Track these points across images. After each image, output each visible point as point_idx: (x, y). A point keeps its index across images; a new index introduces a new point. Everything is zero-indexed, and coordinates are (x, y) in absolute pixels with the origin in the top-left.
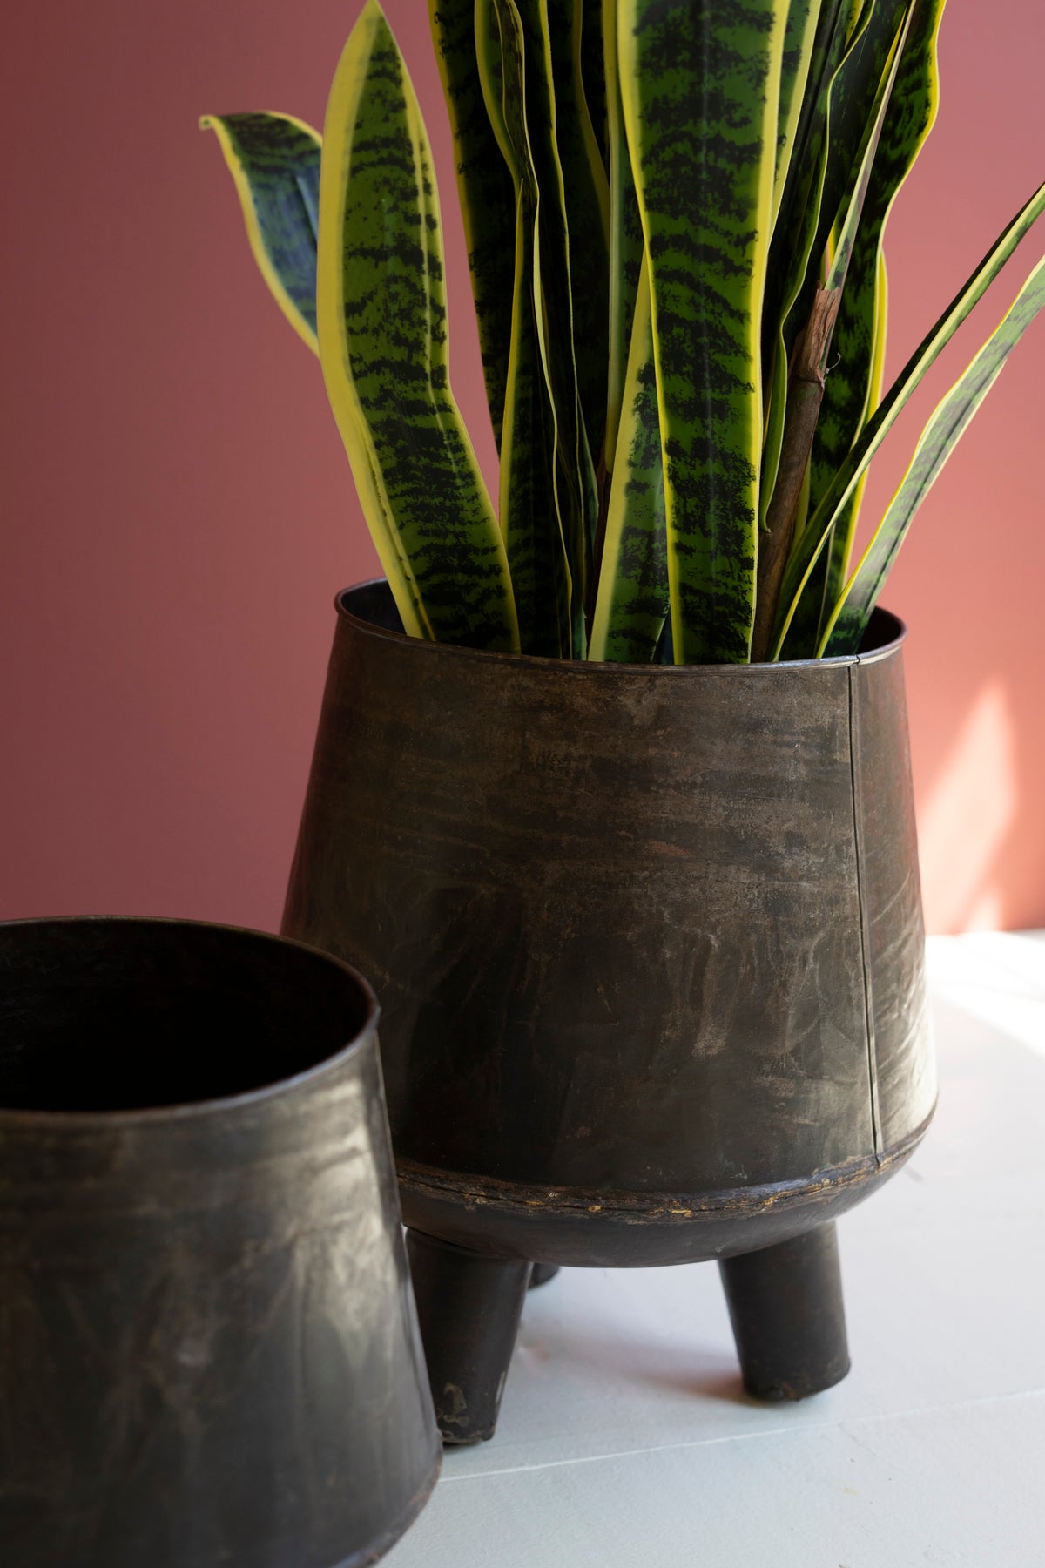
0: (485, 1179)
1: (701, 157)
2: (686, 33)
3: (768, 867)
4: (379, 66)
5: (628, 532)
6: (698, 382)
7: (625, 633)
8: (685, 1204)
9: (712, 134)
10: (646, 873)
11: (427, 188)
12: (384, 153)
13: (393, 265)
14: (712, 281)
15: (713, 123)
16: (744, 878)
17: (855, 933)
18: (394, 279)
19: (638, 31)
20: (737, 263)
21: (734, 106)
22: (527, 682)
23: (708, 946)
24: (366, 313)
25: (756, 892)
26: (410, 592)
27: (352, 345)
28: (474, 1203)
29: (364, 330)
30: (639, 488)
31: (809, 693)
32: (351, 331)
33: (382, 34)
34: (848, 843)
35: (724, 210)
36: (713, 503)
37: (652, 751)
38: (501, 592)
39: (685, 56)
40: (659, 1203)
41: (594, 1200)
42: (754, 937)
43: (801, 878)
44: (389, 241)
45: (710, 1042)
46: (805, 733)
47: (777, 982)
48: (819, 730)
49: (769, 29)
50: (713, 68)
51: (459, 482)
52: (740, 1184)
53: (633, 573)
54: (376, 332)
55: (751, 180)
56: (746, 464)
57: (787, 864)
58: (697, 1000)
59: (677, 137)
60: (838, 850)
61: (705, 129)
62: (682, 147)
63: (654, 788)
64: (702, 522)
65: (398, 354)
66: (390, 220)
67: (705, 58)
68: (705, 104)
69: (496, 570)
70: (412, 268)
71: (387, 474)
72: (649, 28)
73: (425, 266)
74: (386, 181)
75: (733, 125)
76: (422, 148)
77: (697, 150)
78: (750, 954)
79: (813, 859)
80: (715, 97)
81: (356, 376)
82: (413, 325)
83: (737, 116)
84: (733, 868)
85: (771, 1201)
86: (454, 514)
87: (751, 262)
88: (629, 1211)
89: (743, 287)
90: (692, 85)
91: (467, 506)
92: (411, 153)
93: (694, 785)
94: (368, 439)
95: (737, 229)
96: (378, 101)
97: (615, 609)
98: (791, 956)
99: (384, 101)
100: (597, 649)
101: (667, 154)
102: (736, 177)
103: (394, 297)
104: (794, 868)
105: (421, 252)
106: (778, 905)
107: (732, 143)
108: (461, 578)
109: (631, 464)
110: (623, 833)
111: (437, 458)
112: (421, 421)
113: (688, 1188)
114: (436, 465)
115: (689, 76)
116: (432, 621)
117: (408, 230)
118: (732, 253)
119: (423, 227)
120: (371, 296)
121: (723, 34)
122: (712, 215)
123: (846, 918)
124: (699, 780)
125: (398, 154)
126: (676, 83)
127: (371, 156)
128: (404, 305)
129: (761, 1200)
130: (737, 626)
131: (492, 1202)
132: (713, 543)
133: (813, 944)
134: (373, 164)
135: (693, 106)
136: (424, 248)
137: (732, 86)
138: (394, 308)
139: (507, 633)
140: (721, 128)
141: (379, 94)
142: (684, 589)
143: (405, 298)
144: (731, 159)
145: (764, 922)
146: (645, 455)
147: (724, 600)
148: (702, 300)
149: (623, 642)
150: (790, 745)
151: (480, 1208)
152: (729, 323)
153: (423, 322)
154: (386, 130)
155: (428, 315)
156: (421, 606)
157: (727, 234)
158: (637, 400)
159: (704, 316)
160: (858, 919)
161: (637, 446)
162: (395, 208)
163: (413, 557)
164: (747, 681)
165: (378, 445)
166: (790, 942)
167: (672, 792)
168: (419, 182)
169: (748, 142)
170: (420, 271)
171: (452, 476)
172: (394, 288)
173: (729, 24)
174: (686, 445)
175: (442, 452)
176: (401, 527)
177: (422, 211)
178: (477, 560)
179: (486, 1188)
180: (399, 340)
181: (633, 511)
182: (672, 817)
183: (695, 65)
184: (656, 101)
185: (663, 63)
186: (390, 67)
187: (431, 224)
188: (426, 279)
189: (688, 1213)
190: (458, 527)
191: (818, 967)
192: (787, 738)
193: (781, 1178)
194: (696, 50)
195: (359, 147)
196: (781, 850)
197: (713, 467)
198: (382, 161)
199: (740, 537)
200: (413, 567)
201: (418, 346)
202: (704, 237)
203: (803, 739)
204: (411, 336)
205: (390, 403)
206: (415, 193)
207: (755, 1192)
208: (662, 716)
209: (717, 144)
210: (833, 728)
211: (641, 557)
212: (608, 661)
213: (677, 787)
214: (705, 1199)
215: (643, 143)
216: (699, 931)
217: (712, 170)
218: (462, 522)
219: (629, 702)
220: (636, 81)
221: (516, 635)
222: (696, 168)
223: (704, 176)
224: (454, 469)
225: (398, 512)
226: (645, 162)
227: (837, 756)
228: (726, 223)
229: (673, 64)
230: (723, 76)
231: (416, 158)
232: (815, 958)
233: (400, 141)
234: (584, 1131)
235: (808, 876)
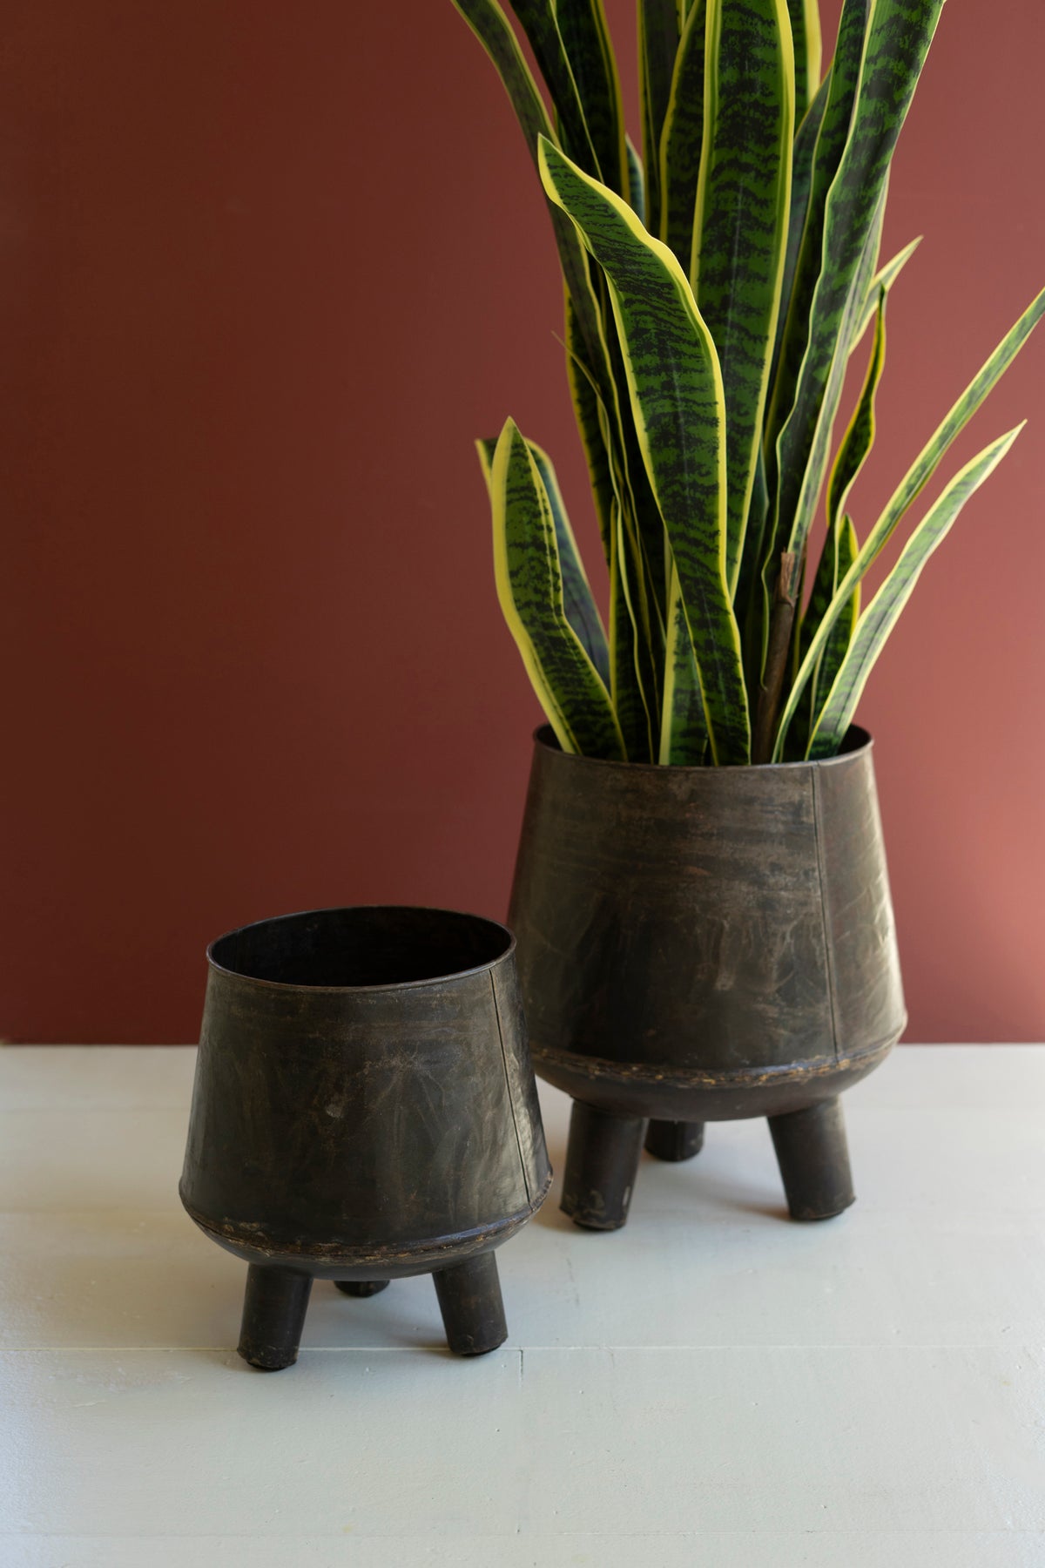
0: (600, 1060)
1: (687, 492)
2: (672, 430)
3: (759, 882)
4: (516, 450)
5: (677, 691)
6: (702, 610)
7: (681, 748)
8: (711, 1076)
9: (691, 480)
10: (685, 885)
11: (546, 511)
12: (522, 494)
13: (531, 552)
14: (699, 556)
15: (691, 475)
16: (744, 888)
17: (820, 924)
18: (532, 559)
19: (647, 430)
20: (711, 547)
21: (700, 466)
22: (620, 776)
23: (722, 927)
24: (519, 576)
25: (751, 896)
26: (563, 725)
27: (514, 593)
28: (593, 1074)
29: (520, 585)
30: (680, 666)
31: (784, 782)
32: (513, 586)
33: (515, 435)
34: (813, 870)
35: (701, 519)
36: (720, 675)
37: (688, 815)
38: (612, 726)
39: (672, 441)
40: (696, 1075)
41: (658, 1072)
42: (750, 923)
43: (781, 889)
44: (528, 539)
45: (725, 982)
46: (782, 805)
47: (766, 949)
48: (792, 804)
49: (717, 426)
50: (688, 447)
51: (579, 665)
52: (745, 1066)
53: (682, 714)
54: (526, 586)
55: (714, 503)
56: (733, 653)
57: (772, 881)
58: (716, 957)
59: (673, 482)
60: (806, 873)
61: (687, 478)
62: (676, 488)
63: (689, 836)
64: (716, 685)
65: (536, 598)
66: (528, 528)
67: (683, 442)
68: (686, 466)
69: (608, 713)
70: (541, 553)
71: (542, 661)
72: (653, 428)
73: (548, 552)
74: (525, 508)
75: (702, 475)
76: (541, 491)
77: (684, 489)
78: (748, 932)
79: (789, 878)
80: (691, 462)
81: (519, 609)
82: (543, 583)
83: (704, 471)
84: (737, 882)
85: (764, 1078)
86: (580, 682)
87: (718, 546)
88: (678, 1079)
89: (715, 560)
90: (678, 456)
91: (586, 678)
92: (536, 494)
93: (712, 835)
94: (530, 642)
95: (710, 529)
96: (517, 468)
97: (673, 735)
98: (774, 935)
99: (520, 468)
100: (665, 758)
101: (669, 491)
102: (706, 502)
103: (533, 568)
104: (776, 883)
105: (545, 545)
106: (767, 905)
107: (702, 485)
108: (590, 718)
109: (676, 653)
110: (672, 862)
111: (565, 652)
112: (553, 633)
113: (714, 1067)
114: (565, 656)
115: (676, 451)
116: (580, 742)
117: (538, 533)
118: (708, 542)
119: (545, 531)
120: (521, 568)
121: (692, 429)
122: (695, 522)
123: (812, 915)
124: (715, 832)
125: (530, 494)
126: (670, 455)
127: (516, 496)
128: (538, 572)
129: (757, 1077)
130: (742, 744)
131: (603, 1074)
132: (724, 697)
133: (788, 928)
134: (518, 500)
135: (679, 467)
136: (547, 542)
137: (700, 456)
138: (533, 574)
139: (618, 749)
140: (696, 477)
141: (517, 464)
142: (714, 723)
143: (539, 568)
144: (702, 493)
145: (757, 914)
146: (683, 649)
147: (734, 729)
148: (696, 566)
149: (681, 754)
150: (772, 812)
151: (598, 1078)
152: (711, 579)
153: (548, 581)
154: (523, 483)
155: (551, 577)
156: (571, 734)
157: (704, 532)
158: (676, 618)
159: (698, 575)
160: (821, 914)
161: (678, 643)
162: (530, 522)
163: (563, 706)
164: (743, 775)
165: (535, 645)
166: (774, 926)
167: (700, 839)
168: (542, 509)
169: (711, 484)
170: (545, 554)
171: (575, 662)
172: (533, 563)
173: (695, 424)
174: (702, 643)
175: (567, 649)
176: (554, 689)
177: (544, 523)
178: (597, 708)
179: (599, 1064)
180: (536, 591)
181: (678, 679)
182: (700, 853)
183: (678, 445)
184: (660, 465)
185: (662, 445)
186: (522, 451)
187: (550, 530)
188: (549, 559)
189: (713, 1082)
190: (583, 690)
191: (793, 941)
192: (770, 808)
193: (772, 1063)
194: (678, 439)
195: (510, 491)
196: (768, 872)
197: (717, 655)
198: (522, 498)
199: (738, 694)
200: (563, 711)
201: (546, 594)
202: (692, 534)
203: (780, 809)
204: (543, 589)
205: (536, 624)
206: (540, 514)
207: (754, 1072)
208: (693, 795)
209: (694, 485)
210: (801, 803)
211: (687, 704)
212: (672, 764)
213: (702, 835)
214: (724, 1074)
215: (657, 485)
216: (717, 918)
217: (693, 499)
218: (585, 687)
219: (674, 787)
220: (649, 454)
221: (624, 750)
222: (685, 498)
223: (689, 502)
224: (575, 658)
225: (551, 682)
226: (659, 495)
227: (805, 819)
228: (703, 526)
229: (667, 446)
230: (694, 451)
231: (539, 496)
232: (791, 936)
233: (530, 488)
234: (652, 1032)
235: (786, 888)
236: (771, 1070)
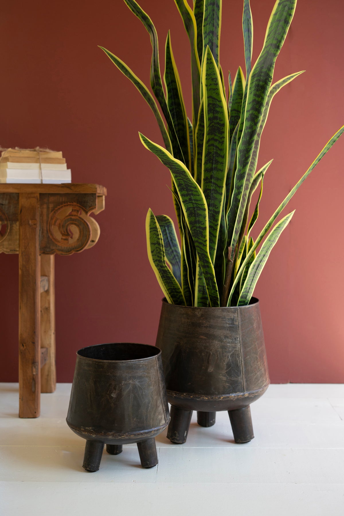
0: (175, 392)
1: (198, 229)
2: (193, 212)
3: (221, 341)
4: (152, 217)
5: (199, 286)
6: (204, 262)
7: (201, 302)
8: (206, 397)
9: (199, 226)
10: (200, 341)
11: (160, 234)
12: (154, 229)
13: (157, 245)
14: (202, 247)
15: (199, 224)
16: (217, 342)
17: (239, 353)
18: (157, 248)
19: (186, 212)
20: (205, 244)
21: (201, 222)
22: (182, 310)
23: (210, 354)
24: (154, 252)
25: (219, 345)
26: (169, 296)
27: (153, 257)
28: (174, 396)
29: (154, 255)
30: (200, 279)
31: (229, 312)
32: (152, 255)
33: (151, 213)
34: (238, 338)
35: (202, 237)
36: (210, 281)
37: (201, 321)
38: (182, 296)
39: (193, 215)
40: (202, 396)
41: (191, 395)
42: (218, 352)
43: (227, 343)
44: (156, 242)
45: (211, 369)
46: (228, 319)
47: (223, 360)
48: (231, 319)
49: (206, 211)
50: (198, 217)
51: (171, 278)
52: (216, 394)
53: (201, 293)
54: (155, 255)
55: (205, 232)
56: (213, 275)
57: (225, 340)
58: (208, 362)
59: (194, 226)
60: (235, 339)
61: (198, 225)
62: (195, 228)
63: (201, 327)
64: (209, 284)
65: (159, 259)
66: (156, 239)
67: (196, 215)
68: (197, 222)
69: (180, 292)
70: (159, 246)
71: (161, 277)
72: (188, 211)
73: (161, 246)
74: (155, 233)
75: (202, 224)
76: (159, 229)
77: (197, 228)
78: (217, 355)
79: (230, 340)
80: (199, 221)
81: (154, 262)
82: (160, 254)
83: (202, 223)
84: (214, 341)
85: (222, 398)
86: (172, 283)
87: (207, 244)
88: (197, 397)
89: (206, 248)
90: (195, 219)
91: (174, 282)
92: (157, 229)
93: (207, 327)
94: (158, 271)
95: (204, 240)
96: (152, 222)
97: (198, 298)
98: (225, 356)
99: (153, 222)
100: (196, 305)
101: (193, 229)
102: (203, 232)
103: (157, 250)
104: (226, 341)
105: (160, 244)
106: (224, 347)
107: (202, 227)
108: (175, 293)
109: (198, 275)
110: (196, 334)
111: (167, 274)
112: (163, 269)
113: (207, 394)
114: (167, 275)
115: (194, 218)
116: (173, 301)
117: (158, 240)
118: (204, 243)
119: (160, 240)
120: (154, 250)
121: (198, 212)
122: (200, 237)
123: (237, 351)
124: (208, 326)
125: (156, 229)
126: (193, 219)
127: (152, 230)
128: (159, 251)
129: (220, 398)
130: (217, 301)
131: (176, 396)
132: (211, 288)
133: (230, 354)
134: (153, 231)
135: (196, 222)
136: (161, 243)
137: (201, 219)
138: (157, 252)
139: (184, 303)
140: (200, 225)
141: (152, 221)
142: (209, 295)
143: (159, 250)
144: (202, 229)
145: (220, 350)
146: (201, 274)
147: (215, 297)
148: (201, 250)
149: (200, 304)
150: (225, 321)
151: (175, 397)
152: (205, 253)
153: (161, 254)
154: (154, 226)
155: (162, 253)
156: (171, 298)
157: (203, 240)
158: (198, 265)
159: (202, 252)
160: (240, 351)
161: (199, 272)
162: (156, 237)
163: (168, 290)
164: (217, 310)
165: (159, 272)
166: (225, 354)
167: (204, 328)
168: (159, 234)
169: (204, 227)
170: (160, 246)
171: (170, 277)
172: (158, 249)
173: (199, 210)
174: (205, 272)
175: (168, 273)
176: (165, 285)
177: (160, 238)
178: (177, 290)
179: (175, 393)
180: (158, 257)
181: (199, 282)
182: (204, 332)
183: (195, 216)
184: (190, 221)
185: (191, 216)
186: (153, 217)
187: (161, 239)
188: (161, 248)
189: (207, 399)
190: (173, 285)
191: (231, 358)
192: (224, 320)
193: (224, 394)
194: (195, 214)
195: (150, 229)
196: (223, 338)
197: (209, 276)
198: (154, 231)
199: (215, 287)
200: (168, 292)
201: (161, 257)
202: (200, 241)
203: (228, 320)
204: (160, 256)
205: (159, 266)
206: (159, 235)
207: (219, 396)
208: (202, 315)
209: (200, 227)
210: (234, 319)
211: (202, 290)
212: (198, 307)
213: (205, 327)
214: (210, 396)
215: (190, 227)
216: (208, 351)
217: (199, 231)
218: (174, 284)
219: (197, 313)
220: (187, 218)
221: (186, 303)
222: (197, 231)
223: (198, 232)
224: (170, 276)
225: (164, 283)
226: (191, 230)
227: (235, 323)
228: (203, 239)
229: (192, 216)
230: (199, 218)
231: (158, 230)
232: (230, 357)
233: (156, 228)
234: (190, 384)
235: (229, 343)
236: (224, 396)
